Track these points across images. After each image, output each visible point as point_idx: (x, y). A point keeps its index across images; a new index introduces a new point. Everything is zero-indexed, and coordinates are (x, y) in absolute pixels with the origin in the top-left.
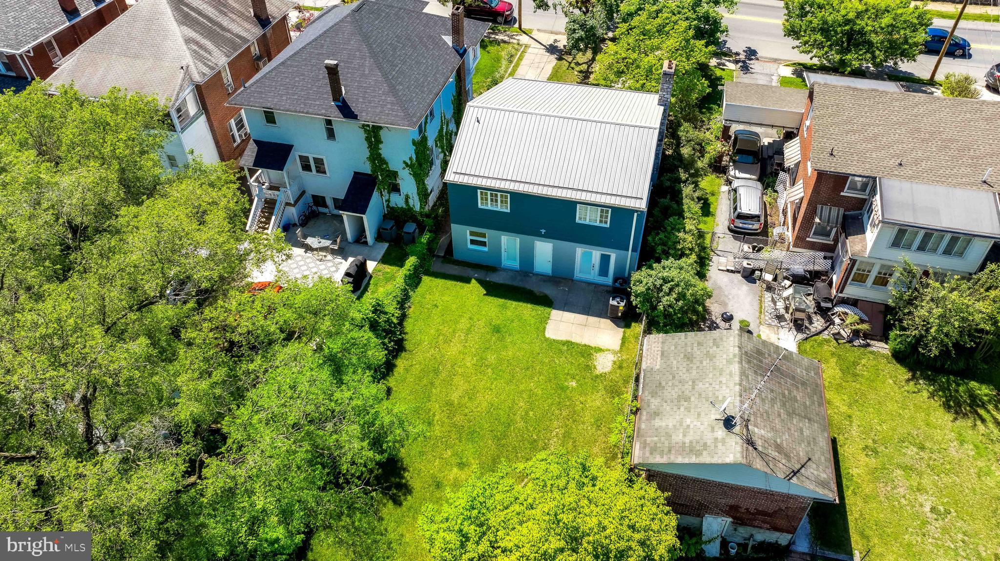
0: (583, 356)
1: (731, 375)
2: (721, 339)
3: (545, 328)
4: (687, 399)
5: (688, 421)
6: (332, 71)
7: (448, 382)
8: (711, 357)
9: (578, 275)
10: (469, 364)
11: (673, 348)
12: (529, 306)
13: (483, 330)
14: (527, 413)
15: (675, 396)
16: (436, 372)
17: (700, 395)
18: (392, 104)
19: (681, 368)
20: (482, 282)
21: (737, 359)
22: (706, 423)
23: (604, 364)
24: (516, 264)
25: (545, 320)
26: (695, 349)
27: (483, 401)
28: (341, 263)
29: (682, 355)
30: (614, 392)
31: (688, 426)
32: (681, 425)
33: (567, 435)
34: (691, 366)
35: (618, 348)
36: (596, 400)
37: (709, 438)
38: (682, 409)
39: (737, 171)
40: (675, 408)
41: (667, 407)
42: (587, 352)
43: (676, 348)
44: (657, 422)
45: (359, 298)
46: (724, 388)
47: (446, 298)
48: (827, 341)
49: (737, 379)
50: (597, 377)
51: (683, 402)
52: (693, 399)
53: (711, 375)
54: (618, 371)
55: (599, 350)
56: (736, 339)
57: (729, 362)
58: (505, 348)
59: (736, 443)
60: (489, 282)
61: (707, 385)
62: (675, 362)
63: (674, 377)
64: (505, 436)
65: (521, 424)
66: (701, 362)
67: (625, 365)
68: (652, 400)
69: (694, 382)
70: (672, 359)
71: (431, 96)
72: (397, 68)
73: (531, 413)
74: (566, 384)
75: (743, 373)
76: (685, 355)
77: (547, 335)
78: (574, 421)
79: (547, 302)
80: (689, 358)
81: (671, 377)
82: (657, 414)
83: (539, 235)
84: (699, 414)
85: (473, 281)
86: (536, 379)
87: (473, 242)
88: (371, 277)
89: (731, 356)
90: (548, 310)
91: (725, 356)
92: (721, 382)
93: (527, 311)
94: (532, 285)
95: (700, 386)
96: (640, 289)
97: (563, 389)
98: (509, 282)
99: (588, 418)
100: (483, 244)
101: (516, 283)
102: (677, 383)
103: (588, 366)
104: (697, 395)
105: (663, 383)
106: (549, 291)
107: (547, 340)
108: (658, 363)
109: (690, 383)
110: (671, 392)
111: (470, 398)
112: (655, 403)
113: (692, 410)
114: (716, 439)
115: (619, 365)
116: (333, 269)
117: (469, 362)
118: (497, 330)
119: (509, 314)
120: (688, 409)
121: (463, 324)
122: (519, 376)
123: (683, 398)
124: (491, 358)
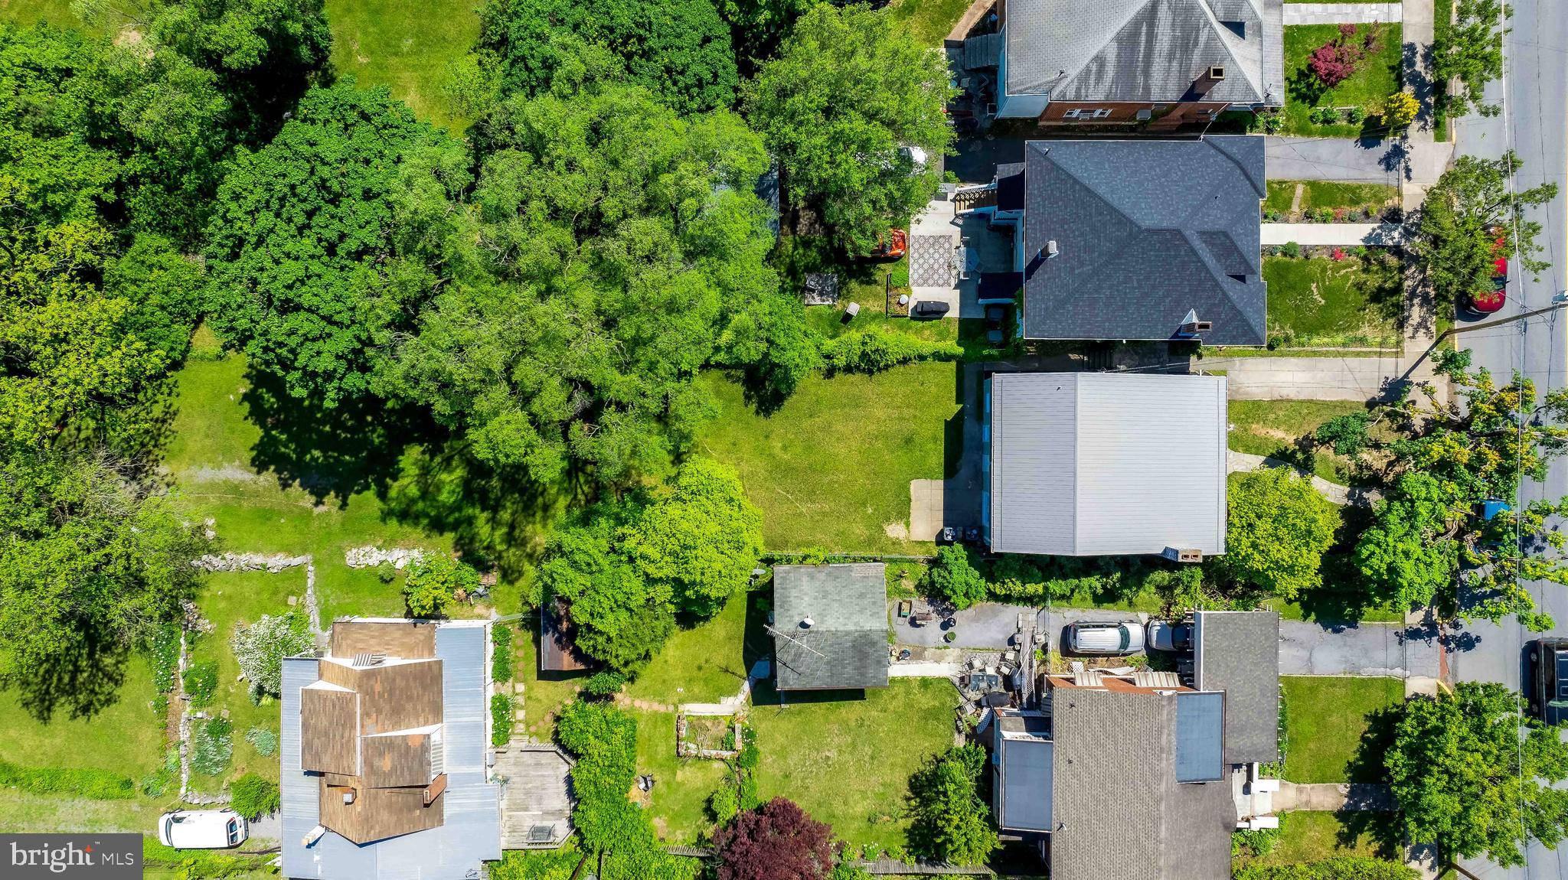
0: (898, 513)
1: (844, 625)
2: (878, 618)
3: (919, 478)
4: (824, 597)
5: (806, 598)
7: (847, 418)
8: (861, 611)
10: (868, 428)
11: (871, 584)
12: (942, 460)
13: (905, 430)
14: (836, 482)
15: (827, 589)
16: (857, 406)
17: (828, 605)
19: (851, 591)
20: (961, 413)
21: (858, 628)
22: (804, 610)
23: (895, 531)
25: (928, 475)
26: (870, 600)
27: (841, 450)
28: (950, 285)
29: (864, 591)
30: (870, 542)
31: (802, 599)
32: (803, 594)
33: (824, 514)
34: (854, 598)
35: (913, 539)
36: (859, 530)
37: (793, 612)
38: (816, 594)
40: (816, 590)
41: (818, 584)
42: (903, 513)
43: (871, 586)
44: (805, 579)
46: (834, 621)
47: (933, 389)
48: (957, 701)
49: (841, 629)
50: (881, 527)
51: (822, 594)
52: (825, 600)
53: (845, 611)
54: (890, 543)
55: (908, 525)
56: (877, 628)
57: (856, 624)
58: (893, 452)
59: (789, 629)
60: (963, 419)
61: (836, 610)
62: (856, 586)
64: (814, 471)
65: (826, 480)
66: (857, 605)
67: (897, 546)
68: (824, 574)
69: (839, 600)
70: (861, 584)
73: (836, 485)
74: (868, 505)
75: (847, 633)
76: (863, 593)
77: (913, 482)
78: (838, 517)
79: (950, 473)
80: (861, 596)
81: (844, 585)
82: (812, 577)
84: (811, 605)
85: (960, 406)
86: (868, 482)
88: (937, 320)
89: (863, 624)
90: (942, 476)
91: (862, 620)
92: (839, 618)
93: (936, 457)
94: (967, 456)
95: (836, 605)
97: (864, 505)
98: (966, 436)
99: (843, 526)
101: (966, 443)
102: (838, 589)
103: (890, 519)
104: (827, 603)
105: (838, 580)
106: (964, 472)
107: (908, 482)
108: (857, 575)
109: (838, 598)
110: (830, 586)
111: (838, 439)
112: (822, 576)
113: (815, 601)
114: (792, 619)
115: (896, 543)
116: (941, 282)
117: (872, 428)
118: (909, 441)
119: (929, 446)
120: (816, 598)
121: (907, 413)
122: (867, 469)
123: (825, 594)
124: (879, 444)
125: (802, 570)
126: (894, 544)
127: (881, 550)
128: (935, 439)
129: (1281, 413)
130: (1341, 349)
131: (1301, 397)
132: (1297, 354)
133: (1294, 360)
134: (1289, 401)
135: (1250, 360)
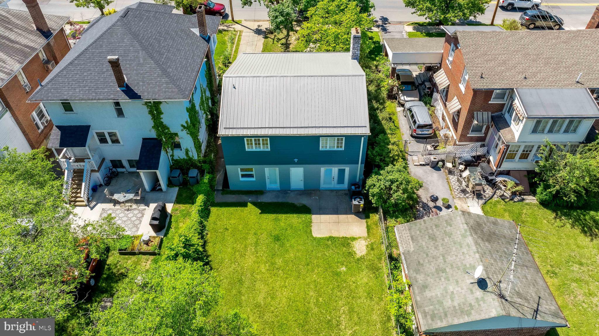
0: (344, 246)
1: (468, 245)
2: (451, 220)
3: (311, 231)
4: (444, 271)
5: (451, 288)
6: (115, 65)
7: (252, 289)
8: (450, 235)
9: (323, 186)
10: (263, 270)
11: (418, 232)
12: (295, 215)
13: (267, 241)
14: (317, 300)
15: (434, 270)
16: (241, 281)
17: (452, 265)
18: (167, 83)
19: (430, 247)
20: (255, 204)
21: (468, 233)
22: (465, 288)
23: (360, 249)
24: (277, 186)
25: (309, 224)
26: (435, 230)
27: (283, 296)
28: (145, 209)
29: (427, 237)
30: (374, 269)
31: (452, 292)
32: (447, 292)
33: (351, 310)
34: (437, 244)
35: (366, 235)
36: (364, 278)
37: (471, 299)
38: (443, 279)
39: (405, 97)
40: (437, 280)
41: (430, 280)
42: (344, 242)
43: (420, 232)
44: (428, 294)
45: (166, 235)
46: (467, 257)
47: (232, 222)
48: (498, 202)
49: (474, 248)
50: (358, 260)
51: (441, 274)
52: (448, 270)
53: (454, 249)
54: (372, 252)
55: (354, 239)
56: (462, 218)
57: (464, 236)
58: (287, 251)
59: (494, 300)
60: (261, 203)
61: (454, 257)
62: (424, 243)
63: (427, 255)
64: (306, 322)
65: (316, 310)
66: (443, 240)
67: (375, 246)
68: (418, 276)
69: (443, 256)
70: (420, 241)
71: (194, 74)
72: (165, 56)
73: (321, 299)
74: (339, 270)
75: (476, 243)
76: (429, 237)
77: (314, 235)
78: (353, 298)
79: (306, 210)
80: (433, 238)
81: (425, 256)
82: (425, 287)
83: (292, 163)
84: (457, 282)
85: (249, 204)
86: (316, 271)
87: (243, 176)
88: (171, 216)
89: (463, 232)
90: (308, 216)
91: (459, 232)
92: (463, 253)
93: (294, 219)
94: (291, 199)
95: (449, 259)
96: (376, 190)
97: (338, 274)
98: (275, 200)
99: (361, 292)
100: (251, 176)
101: (280, 200)
102: (431, 260)
103: (350, 253)
104: (450, 267)
105: (421, 262)
106: (305, 201)
107: (315, 239)
108: (412, 246)
109: (441, 258)
110: (431, 268)
111: (272, 298)
112: (421, 278)
113: (451, 279)
114: (477, 299)
115: (371, 248)
116: (139, 215)
117: (263, 268)
118: (277, 239)
119: (282, 224)
120: (447, 279)
121: (251, 239)
122: (303, 272)
123: (440, 271)
124: (279, 262)
125: (418, 299)
126: (372, 249)
127: (380, 259)
128: (276, 220)
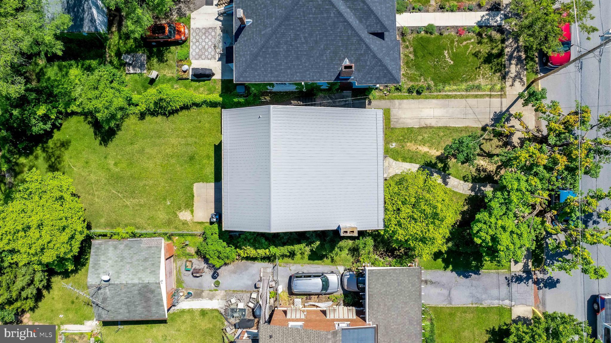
0: (186, 205)
1: (132, 279)
2: (154, 274)
3: (199, 182)
4: (121, 261)
5: (110, 262)
7: (153, 144)
8: (144, 270)
10: (167, 151)
11: (152, 252)
12: (213, 170)
13: (189, 151)
14: (147, 185)
15: (124, 255)
16: (160, 137)
17: (123, 266)
18: (246, 60)
19: (139, 257)
21: (141, 282)
22: (108, 269)
23: (184, 215)
25: (203, 179)
26: (151, 262)
27: (150, 165)
28: (215, 59)
29: (148, 256)
30: (169, 223)
31: (107, 262)
32: (108, 259)
33: (141, 206)
34: (140, 261)
35: (195, 220)
36: (162, 216)
37: (101, 271)
38: (117, 259)
39: (349, 276)
40: (117, 256)
41: (118, 251)
42: (189, 205)
43: (153, 253)
44: (111, 249)
45: (192, 80)
46: (126, 277)
48: (223, 325)
49: (130, 282)
50: (175, 213)
51: (120, 259)
52: (121, 263)
53: (133, 270)
54: (181, 223)
55: (192, 212)
56: (153, 281)
57: (140, 279)
58: (182, 166)
59: (96, 282)
61: (128, 269)
62: (143, 253)
63: (135, 254)
64: (134, 178)
65: (141, 184)
66: (142, 266)
67: (186, 226)
68: (123, 245)
69: (131, 263)
70: (146, 252)
73: (147, 187)
74: (168, 200)
75: (134, 285)
76: (147, 258)
77: (195, 184)
78: (149, 208)
80: (146, 260)
81: (135, 252)
82: (115, 248)
84: (112, 266)
86: (167, 185)
88: (210, 80)
89: (143, 279)
90: (213, 180)
91: (144, 276)
92: (129, 275)
93: (209, 170)
95: (128, 266)
97: (165, 199)
99: (152, 213)
102: (131, 255)
103: (181, 208)
104: (123, 265)
105: (132, 249)
107: (192, 184)
108: (144, 246)
109: (130, 261)
110: (126, 254)
111: (148, 158)
112: (122, 247)
113: (115, 263)
114: (99, 274)
115: (185, 223)
116: (210, 57)
117: (169, 150)
118: (192, 158)
119: (204, 161)
120: (116, 261)
121: (190, 140)
122: (166, 176)
123: (122, 259)
124: (173, 161)
125: (110, 243)
126: (183, 224)
127: (176, 228)
128: (208, 157)
129: (426, 136)
130: (463, 93)
131: (440, 125)
132: (436, 97)
133: (434, 101)
134: (431, 127)
135: (405, 101)
